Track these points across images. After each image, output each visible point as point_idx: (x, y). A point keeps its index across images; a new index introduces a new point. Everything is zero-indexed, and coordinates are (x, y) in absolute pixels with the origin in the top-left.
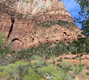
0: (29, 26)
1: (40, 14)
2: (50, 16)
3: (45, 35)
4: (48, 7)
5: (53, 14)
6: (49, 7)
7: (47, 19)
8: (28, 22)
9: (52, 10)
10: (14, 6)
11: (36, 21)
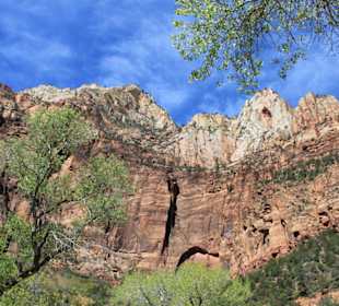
0: (236, 195)
1: (262, 154)
2: (305, 148)
3: (309, 207)
4: (283, 128)
5: (313, 140)
6: (286, 127)
7: (296, 159)
8: (229, 184)
9: (305, 128)
10: (170, 147)
11: (257, 175)
